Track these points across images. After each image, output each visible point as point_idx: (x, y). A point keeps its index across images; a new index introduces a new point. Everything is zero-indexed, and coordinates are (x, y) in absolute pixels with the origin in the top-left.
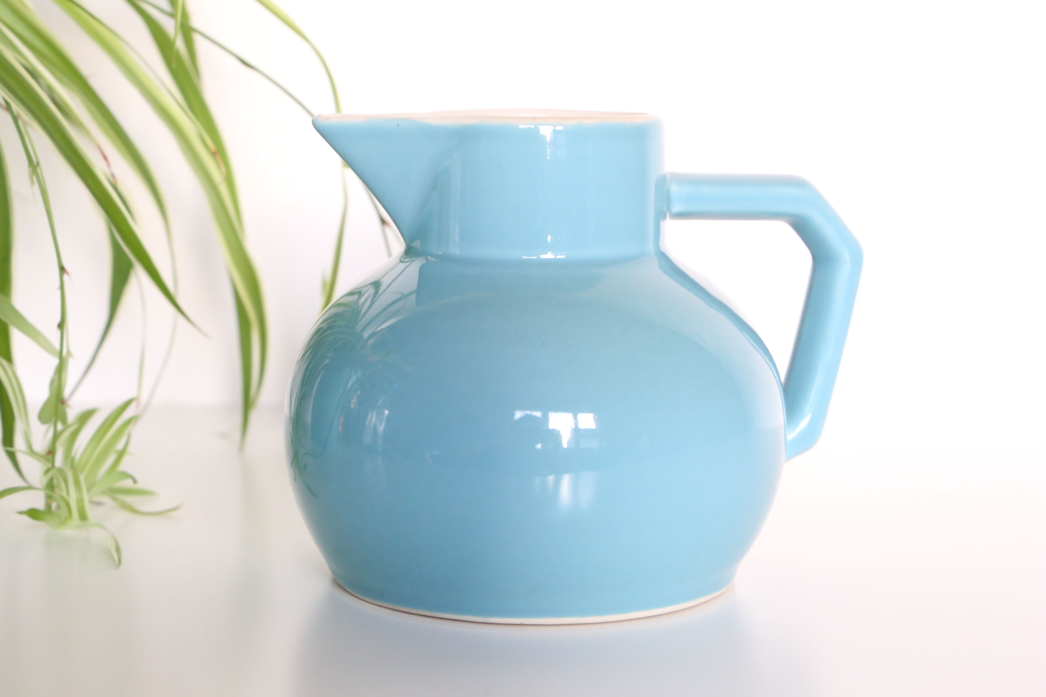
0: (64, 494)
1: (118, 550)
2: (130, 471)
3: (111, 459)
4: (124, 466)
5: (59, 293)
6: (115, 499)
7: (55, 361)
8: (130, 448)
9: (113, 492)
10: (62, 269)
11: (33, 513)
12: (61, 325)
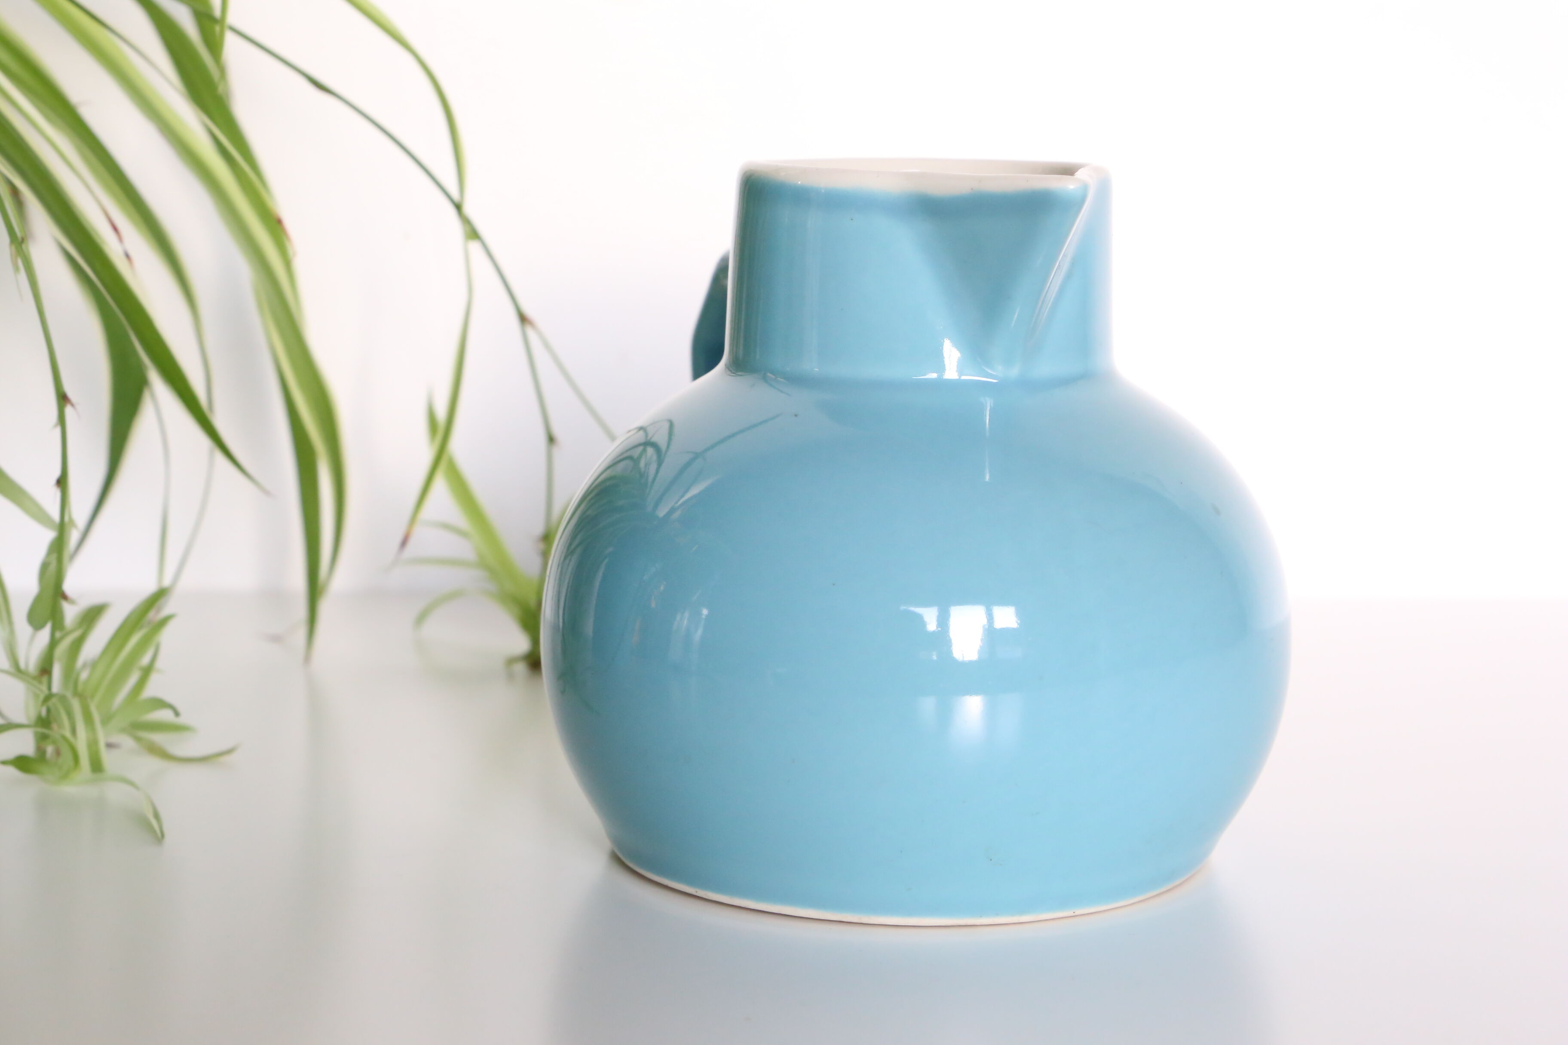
0: (68, 734)
1: (157, 816)
2: (168, 698)
3: (133, 678)
4: (152, 690)
5: (58, 431)
6: (138, 739)
7: (49, 535)
8: (160, 664)
9: (136, 728)
10: (63, 399)
11: (22, 763)
12: (62, 482)
